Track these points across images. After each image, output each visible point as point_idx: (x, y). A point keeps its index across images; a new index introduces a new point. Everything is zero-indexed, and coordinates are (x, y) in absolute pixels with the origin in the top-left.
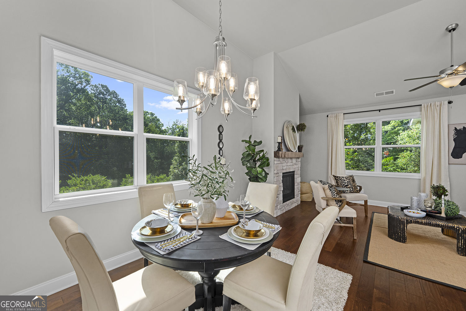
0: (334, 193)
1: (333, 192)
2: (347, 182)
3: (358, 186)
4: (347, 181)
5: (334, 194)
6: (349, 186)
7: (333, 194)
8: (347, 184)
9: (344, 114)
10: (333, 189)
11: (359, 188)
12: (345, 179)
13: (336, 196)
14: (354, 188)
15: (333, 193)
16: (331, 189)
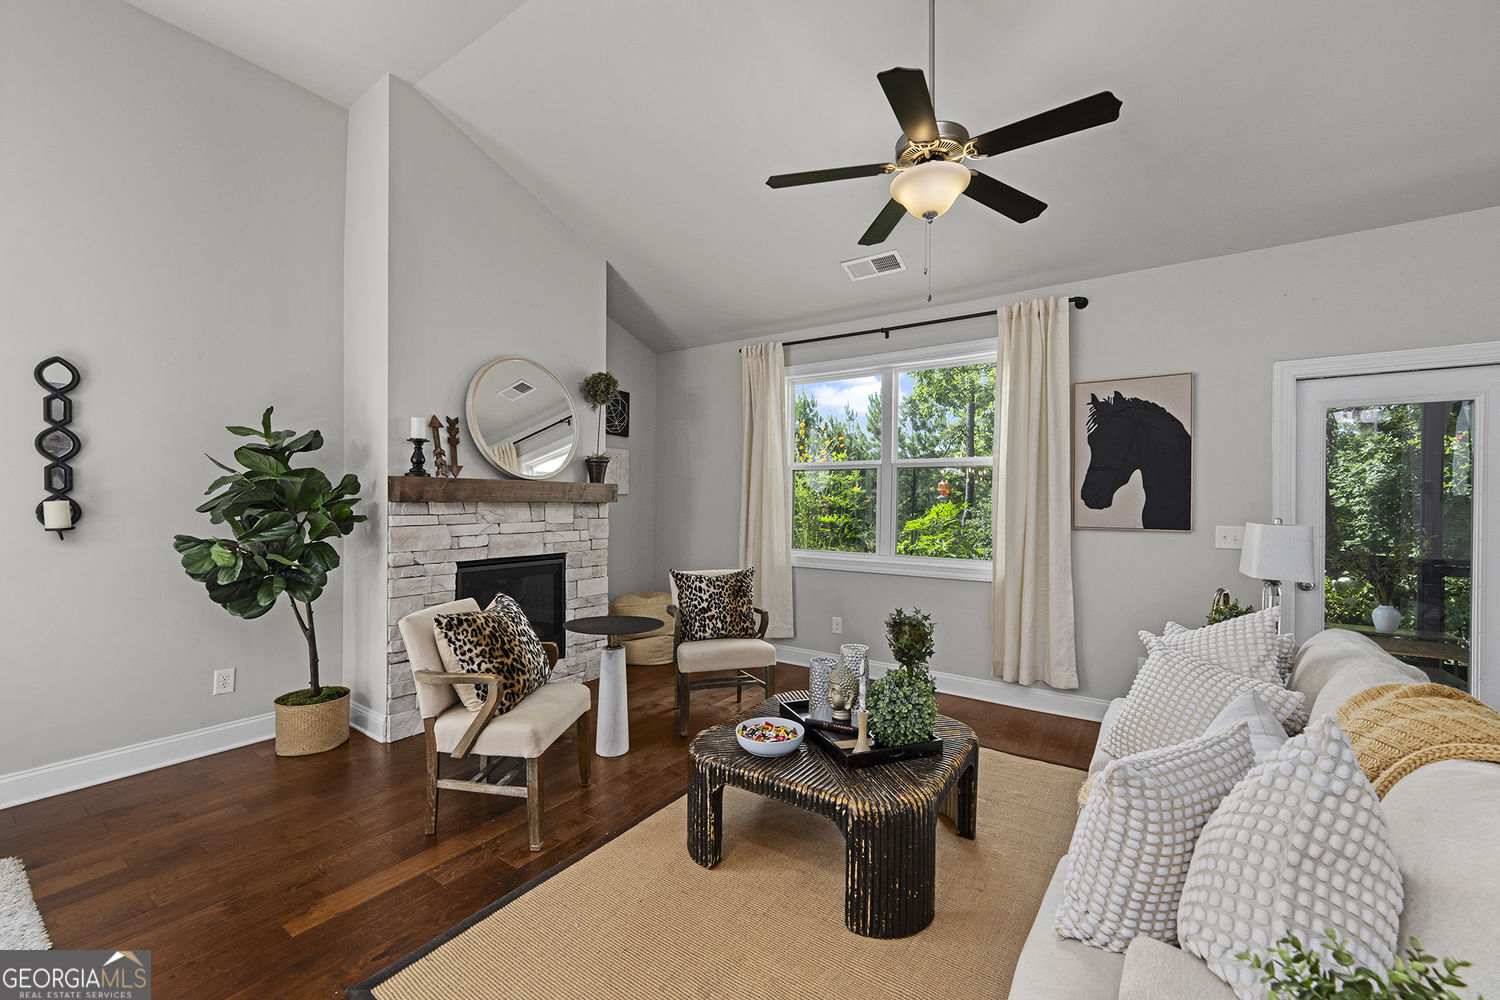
0: (470, 651)
1: (466, 648)
2: (710, 596)
3: (756, 610)
4: (708, 594)
5: (471, 658)
6: (713, 612)
7: (466, 658)
8: (705, 605)
9: (784, 345)
10: (461, 637)
11: (757, 618)
12: (703, 586)
13: (479, 665)
14: (728, 619)
15: (463, 654)
16: (451, 634)
